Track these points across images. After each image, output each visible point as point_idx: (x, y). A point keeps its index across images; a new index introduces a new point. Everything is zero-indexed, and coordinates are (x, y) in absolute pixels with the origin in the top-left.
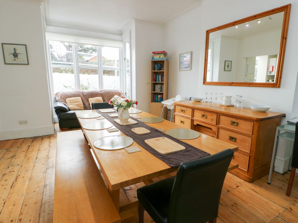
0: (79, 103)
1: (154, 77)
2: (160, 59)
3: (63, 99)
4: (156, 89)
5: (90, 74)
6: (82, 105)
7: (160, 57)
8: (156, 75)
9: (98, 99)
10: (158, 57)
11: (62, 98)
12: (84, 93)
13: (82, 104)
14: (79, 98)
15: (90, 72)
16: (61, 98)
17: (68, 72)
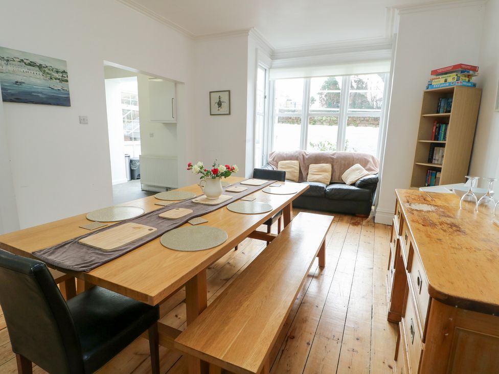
0: (293, 169)
1: (434, 131)
2: (446, 86)
3: (276, 161)
4: (434, 158)
5: (358, 126)
6: (297, 174)
7: (446, 81)
8: (438, 125)
9: (323, 166)
10: (442, 81)
11: (275, 159)
12: (307, 155)
13: (298, 171)
14: (296, 162)
15: (358, 122)
16: (273, 160)
17: (324, 123)
